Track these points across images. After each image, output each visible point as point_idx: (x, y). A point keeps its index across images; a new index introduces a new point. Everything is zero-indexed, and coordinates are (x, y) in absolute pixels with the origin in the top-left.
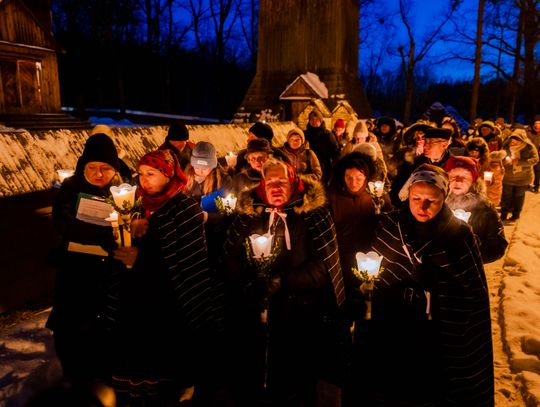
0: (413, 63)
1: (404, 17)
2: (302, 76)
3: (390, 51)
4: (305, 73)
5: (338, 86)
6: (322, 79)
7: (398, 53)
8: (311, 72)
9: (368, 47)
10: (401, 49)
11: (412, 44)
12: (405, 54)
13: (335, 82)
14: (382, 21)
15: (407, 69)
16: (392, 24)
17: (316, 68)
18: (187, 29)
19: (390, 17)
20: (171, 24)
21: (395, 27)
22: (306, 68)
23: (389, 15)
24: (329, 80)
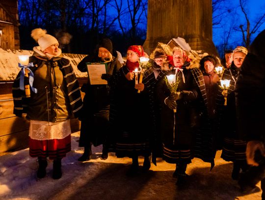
0: (249, 35)
1: (242, 9)
2: (174, 39)
3: (235, 29)
4: (176, 38)
5: (198, 45)
6: (187, 42)
7: (240, 29)
8: (180, 37)
9: (222, 27)
10: (241, 26)
11: (248, 24)
12: (244, 29)
13: (195, 43)
14: (229, 11)
15: (246, 39)
16: (236, 13)
17: (183, 34)
18: (115, 19)
19: (235, 9)
20: (105, 15)
21: (238, 14)
22: (177, 35)
23: (233, 8)
24: (191, 42)
